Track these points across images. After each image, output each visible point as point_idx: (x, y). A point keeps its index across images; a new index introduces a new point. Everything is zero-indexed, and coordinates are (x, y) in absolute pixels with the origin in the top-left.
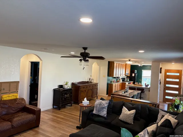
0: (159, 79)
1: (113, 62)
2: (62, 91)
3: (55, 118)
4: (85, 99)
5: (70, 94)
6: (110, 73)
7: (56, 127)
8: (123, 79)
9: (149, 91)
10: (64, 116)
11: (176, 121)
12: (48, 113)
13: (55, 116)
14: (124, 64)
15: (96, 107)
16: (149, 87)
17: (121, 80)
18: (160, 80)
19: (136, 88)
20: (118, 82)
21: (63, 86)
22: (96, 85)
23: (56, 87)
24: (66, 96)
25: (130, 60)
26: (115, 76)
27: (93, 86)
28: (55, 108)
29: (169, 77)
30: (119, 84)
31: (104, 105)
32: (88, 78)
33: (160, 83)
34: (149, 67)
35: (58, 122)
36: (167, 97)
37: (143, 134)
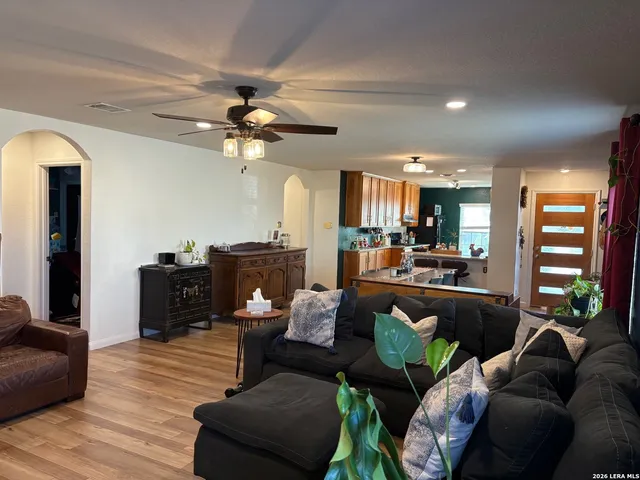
0: (519, 228)
1: (358, 175)
2: (171, 274)
3: (147, 368)
4: (257, 294)
5: (204, 286)
6: (348, 213)
7: (148, 398)
8: (396, 238)
9: (485, 270)
10: (181, 361)
11: (582, 340)
12: (123, 352)
13: (150, 363)
14: (398, 181)
15: (296, 315)
16: (482, 256)
17: (388, 242)
18: (521, 232)
19: (440, 262)
20: (376, 245)
21: (174, 255)
22: (299, 254)
23: (151, 261)
24: (187, 293)
25: (415, 159)
26: (364, 224)
27: (287, 259)
28: (148, 338)
29: (551, 219)
30: (379, 252)
31: (324, 306)
32: (270, 233)
33: (522, 241)
34: (482, 193)
35: (158, 381)
36: (543, 290)
37: (462, 375)
